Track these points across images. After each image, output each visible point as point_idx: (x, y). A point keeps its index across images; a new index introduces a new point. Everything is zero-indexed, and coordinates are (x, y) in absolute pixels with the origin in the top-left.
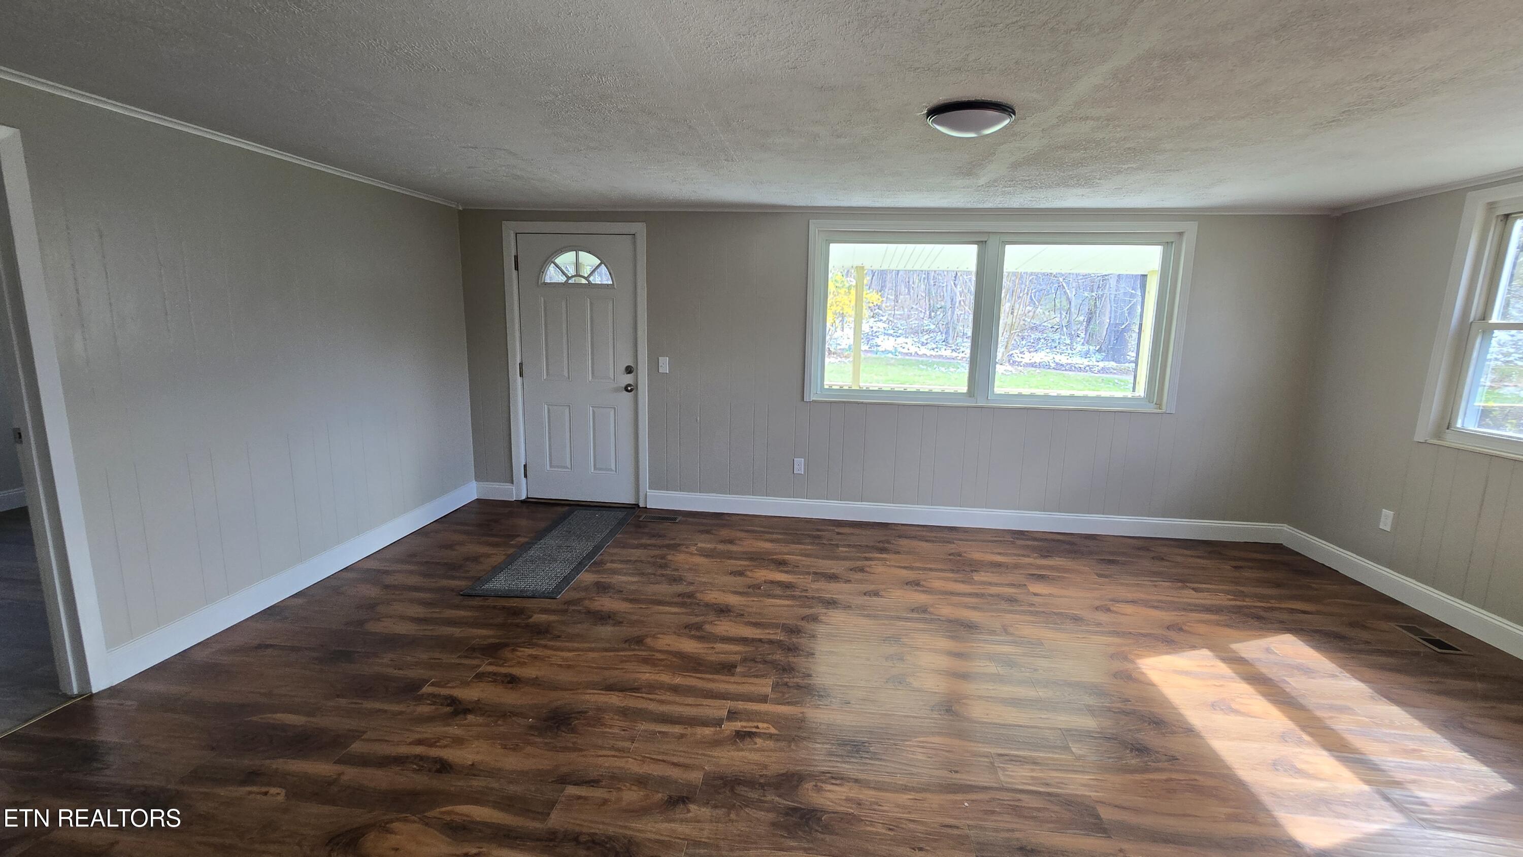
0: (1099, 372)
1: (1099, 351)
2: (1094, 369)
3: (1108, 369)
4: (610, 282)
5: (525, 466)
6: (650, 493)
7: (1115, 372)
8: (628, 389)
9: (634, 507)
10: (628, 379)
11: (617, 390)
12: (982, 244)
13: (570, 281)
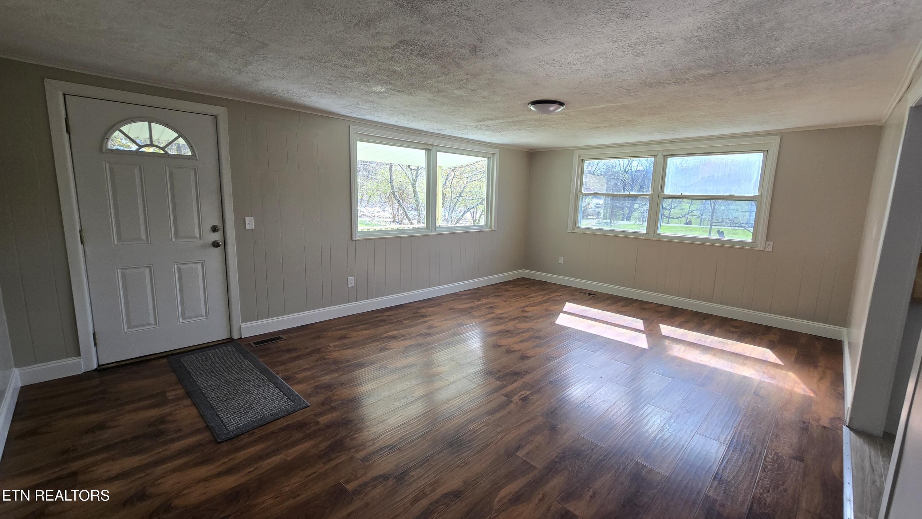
4: (190, 154)
5: (94, 334)
6: (244, 325)
8: (215, 244)
9: (230, 341)
10: (216, 237)
11: (204, 247)
12: (428, 150)
13: (141, 150)
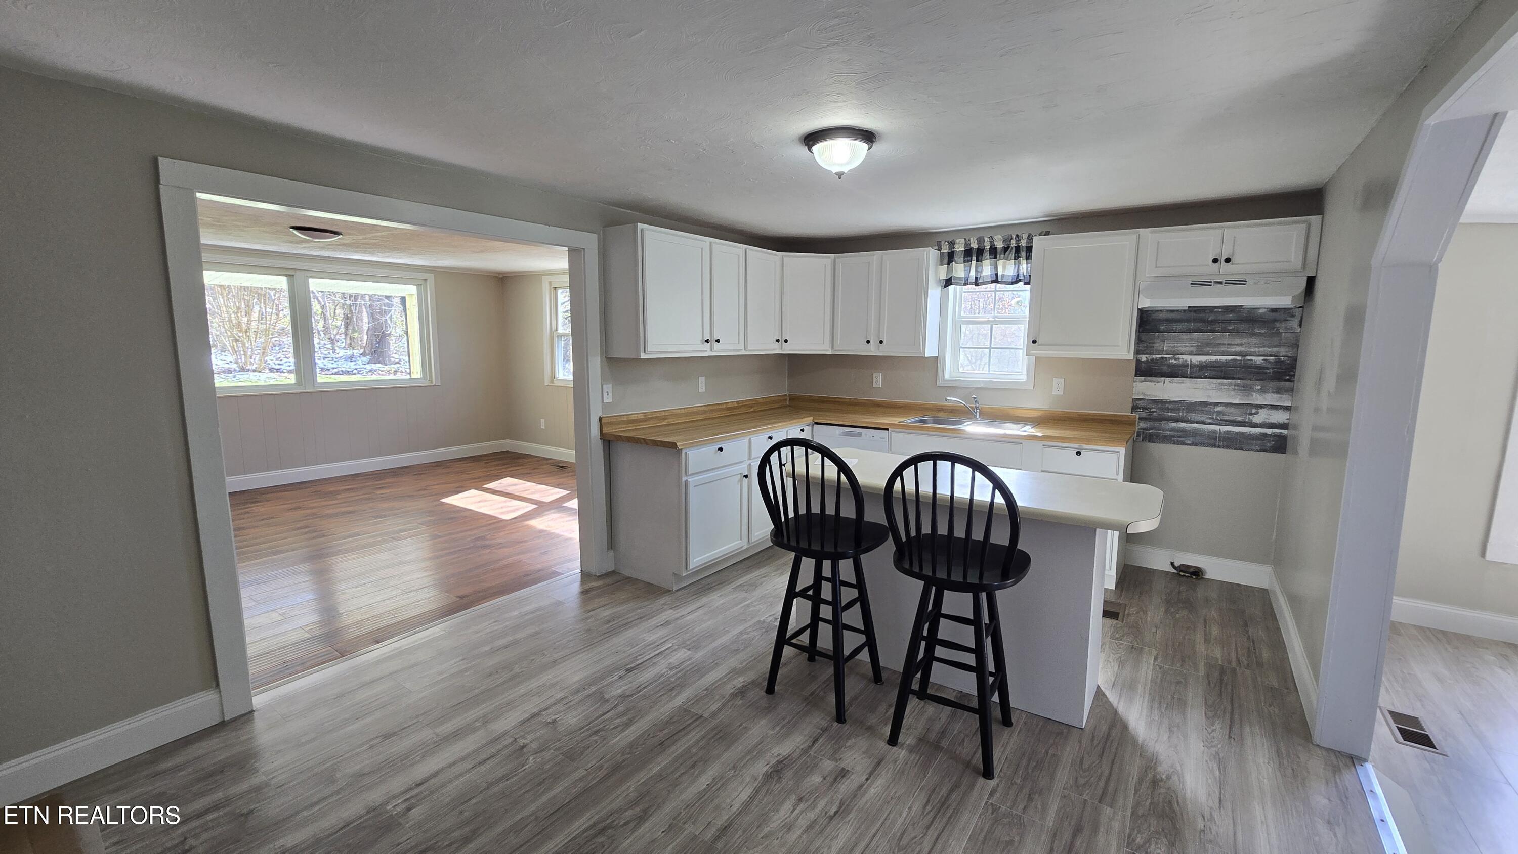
0: (367, 373)
1: (363, 354)
2: (362, 372)
3: (376, 370)
7: (383, 373)
